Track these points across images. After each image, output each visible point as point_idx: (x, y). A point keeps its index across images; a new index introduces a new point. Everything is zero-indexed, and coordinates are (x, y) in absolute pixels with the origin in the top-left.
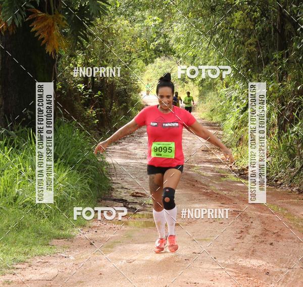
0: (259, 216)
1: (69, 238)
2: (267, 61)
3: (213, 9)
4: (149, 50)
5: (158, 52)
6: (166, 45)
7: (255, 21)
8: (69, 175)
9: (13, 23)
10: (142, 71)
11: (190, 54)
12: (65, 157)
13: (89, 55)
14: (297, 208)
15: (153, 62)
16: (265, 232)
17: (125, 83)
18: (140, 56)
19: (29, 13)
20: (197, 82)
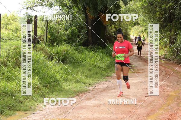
0: (164, 70)
1: (111, 76)
2: (166, 26)
3: (151, 12)
4: (133, 24)
5: (135, 24)
6: (137, 22)
7: (163, 15)
8: (110, 59)
9: (94, 16)
10: (131, 29)
11: (144, 24)
12: (109, 54)
13: (116, 25)
14: (175, 67)
15: (134, 27)
16: (166, 74)
17: (126, 33)
18: (130, 25)
19: (99, 14)
20: (146, 32)
